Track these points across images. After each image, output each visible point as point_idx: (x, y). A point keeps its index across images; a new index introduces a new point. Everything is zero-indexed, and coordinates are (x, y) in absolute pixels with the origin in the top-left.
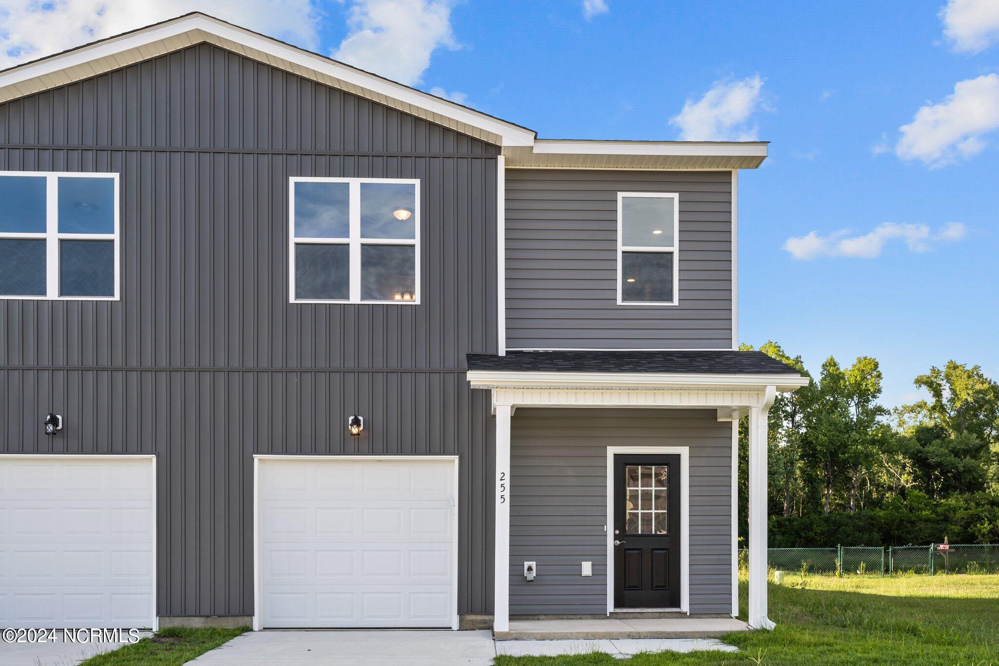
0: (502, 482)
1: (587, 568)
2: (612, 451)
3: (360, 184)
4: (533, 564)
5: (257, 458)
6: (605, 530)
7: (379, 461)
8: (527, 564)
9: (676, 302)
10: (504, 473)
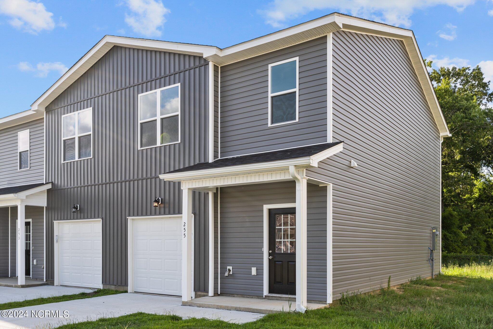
0: (185, 227)
1: (254, 271)
2: (266, 207)
3: (160, 91)
4: (231, 268)
5: (129, 218)
6: (263, 251)
7: (170, 218)
8: (228, 267)
9: (297, 120)
10: (185, 223)
